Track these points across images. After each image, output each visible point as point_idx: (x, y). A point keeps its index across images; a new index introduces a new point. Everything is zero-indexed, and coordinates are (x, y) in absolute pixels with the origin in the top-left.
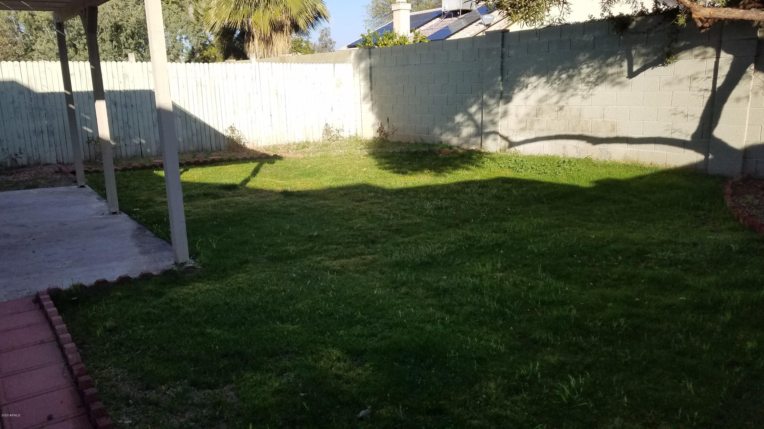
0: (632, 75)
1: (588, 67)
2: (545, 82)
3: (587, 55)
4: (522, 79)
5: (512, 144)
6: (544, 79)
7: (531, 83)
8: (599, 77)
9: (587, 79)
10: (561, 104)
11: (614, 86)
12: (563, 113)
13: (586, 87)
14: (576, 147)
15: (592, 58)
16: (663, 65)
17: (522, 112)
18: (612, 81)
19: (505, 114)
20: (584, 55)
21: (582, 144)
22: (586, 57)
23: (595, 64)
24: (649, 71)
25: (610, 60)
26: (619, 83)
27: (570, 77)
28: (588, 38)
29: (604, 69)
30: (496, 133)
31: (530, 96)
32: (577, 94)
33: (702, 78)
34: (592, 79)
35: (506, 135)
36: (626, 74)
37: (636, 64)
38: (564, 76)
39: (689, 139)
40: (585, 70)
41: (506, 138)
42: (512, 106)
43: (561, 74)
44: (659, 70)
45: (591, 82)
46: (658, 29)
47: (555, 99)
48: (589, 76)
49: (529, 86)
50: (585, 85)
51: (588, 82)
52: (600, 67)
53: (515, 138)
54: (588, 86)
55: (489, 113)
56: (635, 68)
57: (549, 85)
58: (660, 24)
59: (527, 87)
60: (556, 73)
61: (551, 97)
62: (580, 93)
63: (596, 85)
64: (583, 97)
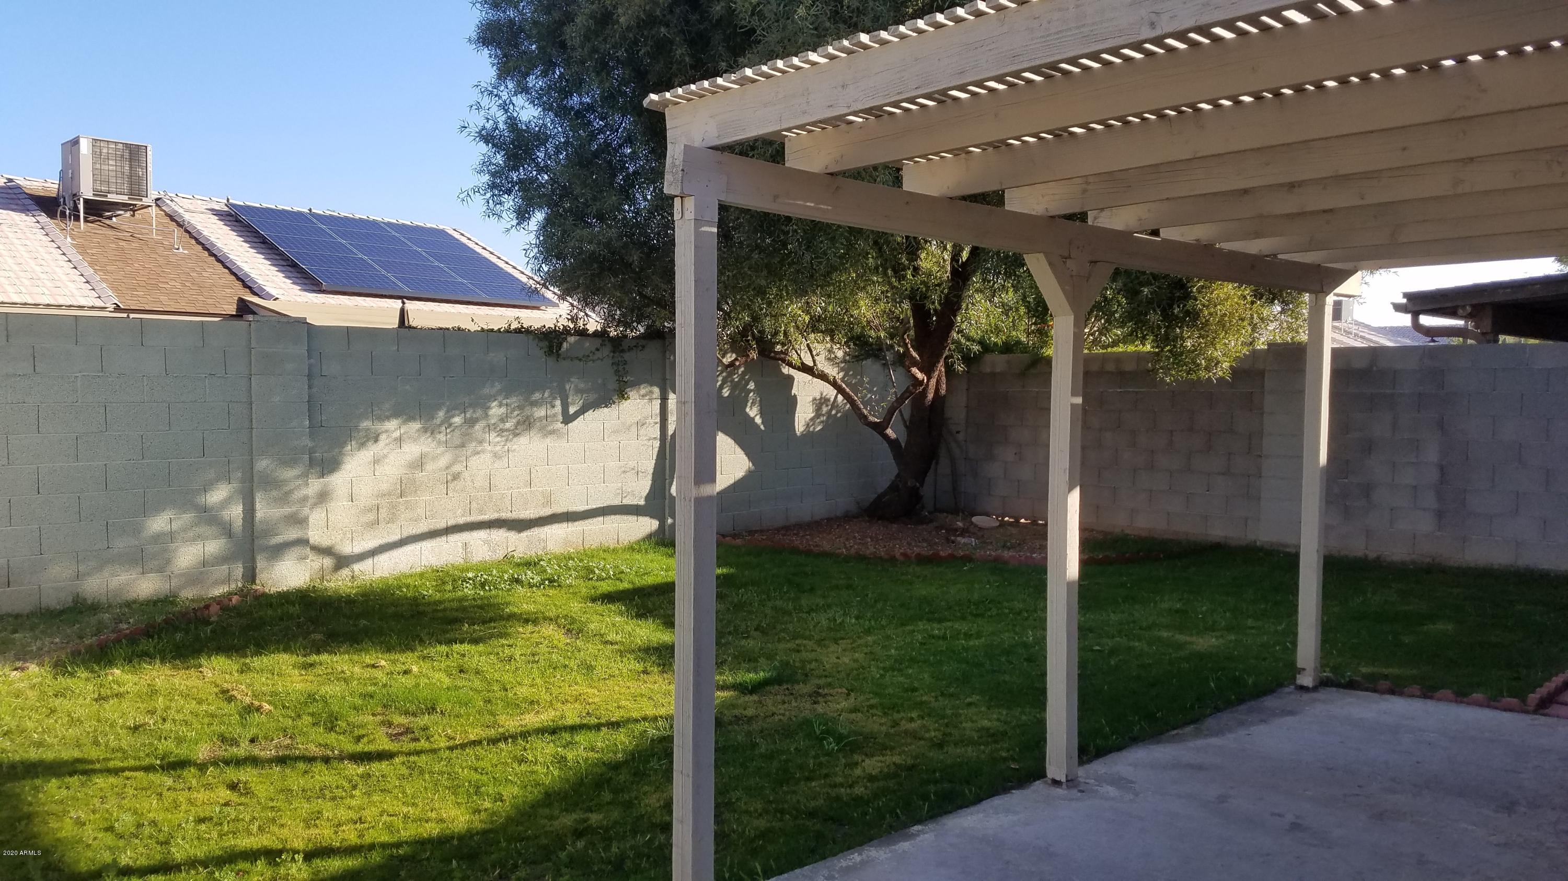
0: (568, 419)
1: (500, 406)
2: (418, 430)
3: (498, 386)
4: (366, 424)
5: (342, 561)
6: (416, 426)
7: (386, 431)
8: (518, 423)
9: (501, 426)
10: (457, 468)
11: (545, 436)
12: (458, 485)
13: (498, 439)
14: (485, 542)
15: (508, 392)
16: (606, 406)
17: (366, 490)
18: (542, 429)
19: (323, 497)
20: (492, 386)
21: (499, 535)
22: (495, 390)
23: (514, 400)
24: (590, 414)
25: (537, 396)
26: (553, 432)
27: (471, 422)
28: (497, 357)
29: (528, 411)
30: (303, 542)
31: (385, 456)
32: (483, 451)
33: (650, 424)
34: (508, 425)
35: (325, 542)
36: (560, 418)
37: (573, 404)
38: (457, 420)
39: (642, 502)
40: (496, 411)
41: (326, 551)
42: (339, 481)
43: (453, 416)
44: (603, 412)
45: (507, 430)
46: (595, 357)
47: (443, 462)
48: (503, 420)
49: (383, 437)
50: (498, 436)
51: (502, 430)
52: (520, 408)
53: (347, 549)
54: (502, 436)
55: (284, 499)
56: (572, 410)
57: (429, 434)
58: (598, 350)
59: (376, 440)
60: (441, 414)
61: (435, 458)
62: (489, 448)
63: (516, 435)
64: (496, 456)
